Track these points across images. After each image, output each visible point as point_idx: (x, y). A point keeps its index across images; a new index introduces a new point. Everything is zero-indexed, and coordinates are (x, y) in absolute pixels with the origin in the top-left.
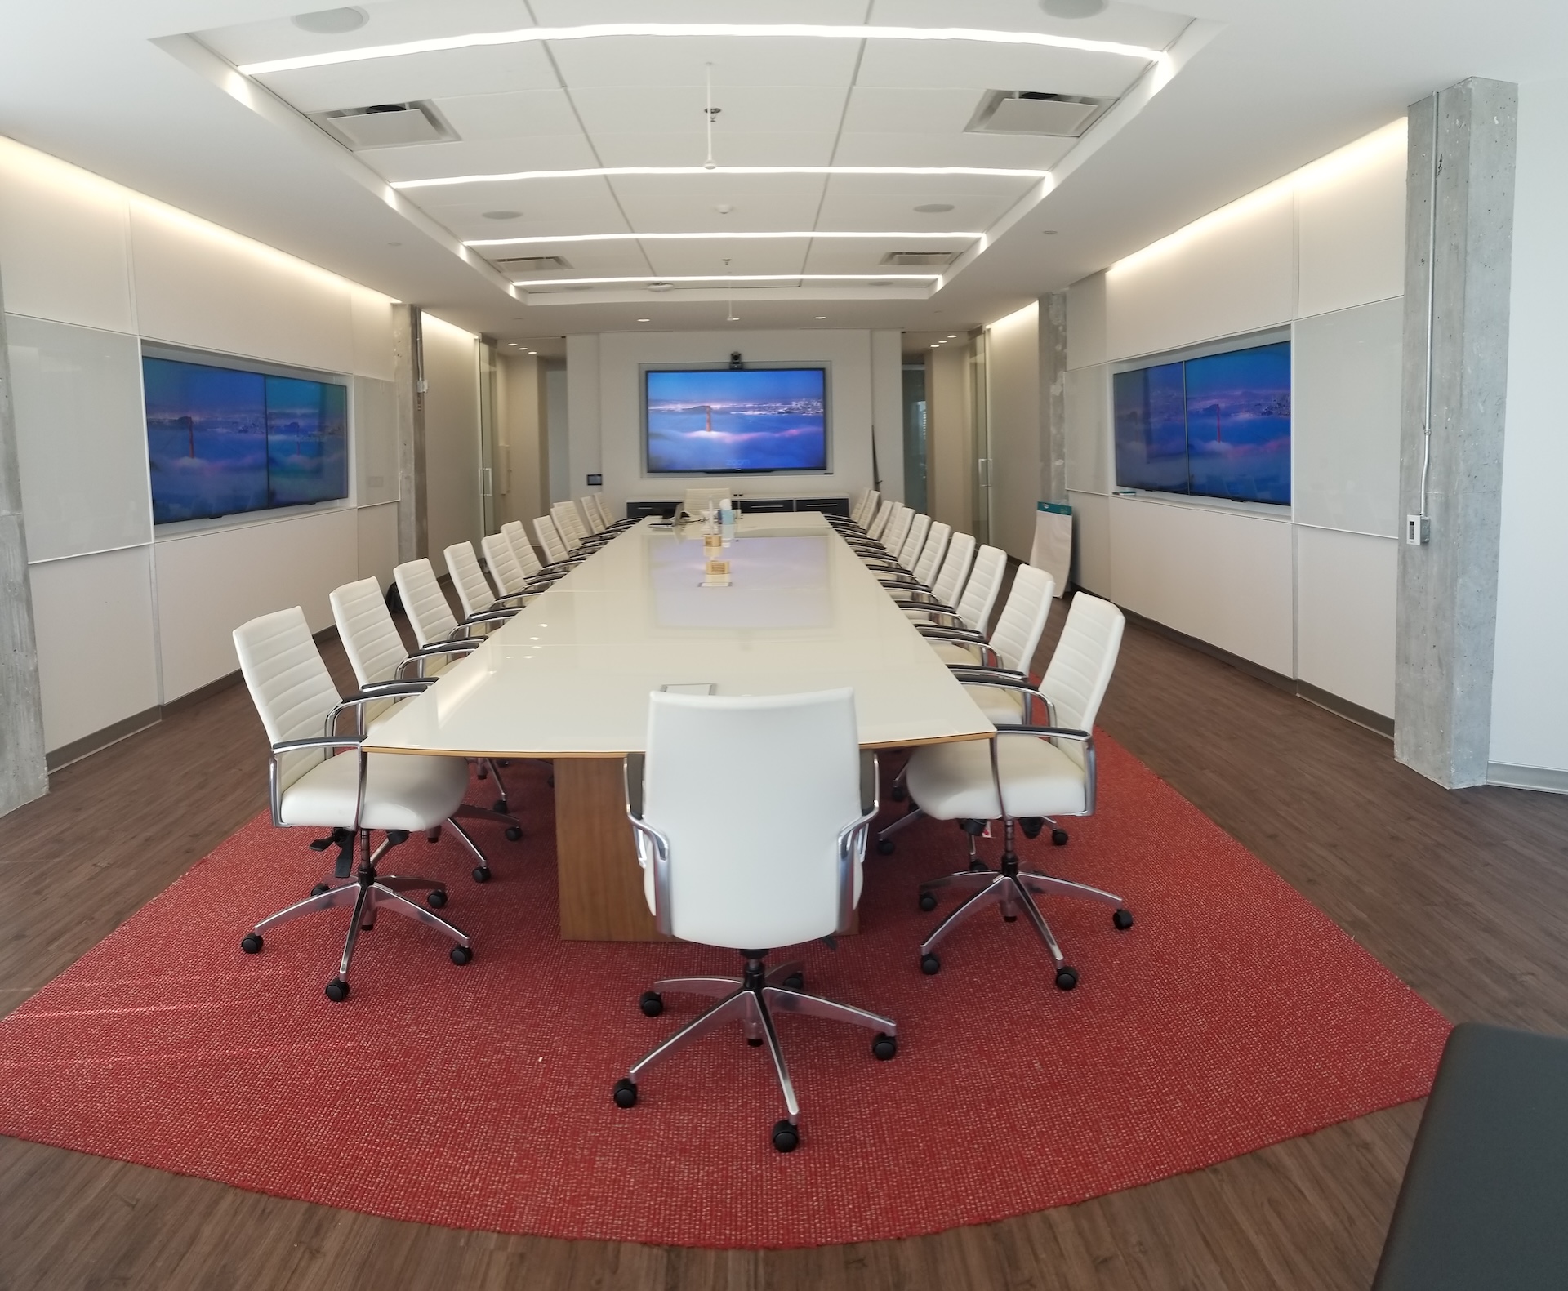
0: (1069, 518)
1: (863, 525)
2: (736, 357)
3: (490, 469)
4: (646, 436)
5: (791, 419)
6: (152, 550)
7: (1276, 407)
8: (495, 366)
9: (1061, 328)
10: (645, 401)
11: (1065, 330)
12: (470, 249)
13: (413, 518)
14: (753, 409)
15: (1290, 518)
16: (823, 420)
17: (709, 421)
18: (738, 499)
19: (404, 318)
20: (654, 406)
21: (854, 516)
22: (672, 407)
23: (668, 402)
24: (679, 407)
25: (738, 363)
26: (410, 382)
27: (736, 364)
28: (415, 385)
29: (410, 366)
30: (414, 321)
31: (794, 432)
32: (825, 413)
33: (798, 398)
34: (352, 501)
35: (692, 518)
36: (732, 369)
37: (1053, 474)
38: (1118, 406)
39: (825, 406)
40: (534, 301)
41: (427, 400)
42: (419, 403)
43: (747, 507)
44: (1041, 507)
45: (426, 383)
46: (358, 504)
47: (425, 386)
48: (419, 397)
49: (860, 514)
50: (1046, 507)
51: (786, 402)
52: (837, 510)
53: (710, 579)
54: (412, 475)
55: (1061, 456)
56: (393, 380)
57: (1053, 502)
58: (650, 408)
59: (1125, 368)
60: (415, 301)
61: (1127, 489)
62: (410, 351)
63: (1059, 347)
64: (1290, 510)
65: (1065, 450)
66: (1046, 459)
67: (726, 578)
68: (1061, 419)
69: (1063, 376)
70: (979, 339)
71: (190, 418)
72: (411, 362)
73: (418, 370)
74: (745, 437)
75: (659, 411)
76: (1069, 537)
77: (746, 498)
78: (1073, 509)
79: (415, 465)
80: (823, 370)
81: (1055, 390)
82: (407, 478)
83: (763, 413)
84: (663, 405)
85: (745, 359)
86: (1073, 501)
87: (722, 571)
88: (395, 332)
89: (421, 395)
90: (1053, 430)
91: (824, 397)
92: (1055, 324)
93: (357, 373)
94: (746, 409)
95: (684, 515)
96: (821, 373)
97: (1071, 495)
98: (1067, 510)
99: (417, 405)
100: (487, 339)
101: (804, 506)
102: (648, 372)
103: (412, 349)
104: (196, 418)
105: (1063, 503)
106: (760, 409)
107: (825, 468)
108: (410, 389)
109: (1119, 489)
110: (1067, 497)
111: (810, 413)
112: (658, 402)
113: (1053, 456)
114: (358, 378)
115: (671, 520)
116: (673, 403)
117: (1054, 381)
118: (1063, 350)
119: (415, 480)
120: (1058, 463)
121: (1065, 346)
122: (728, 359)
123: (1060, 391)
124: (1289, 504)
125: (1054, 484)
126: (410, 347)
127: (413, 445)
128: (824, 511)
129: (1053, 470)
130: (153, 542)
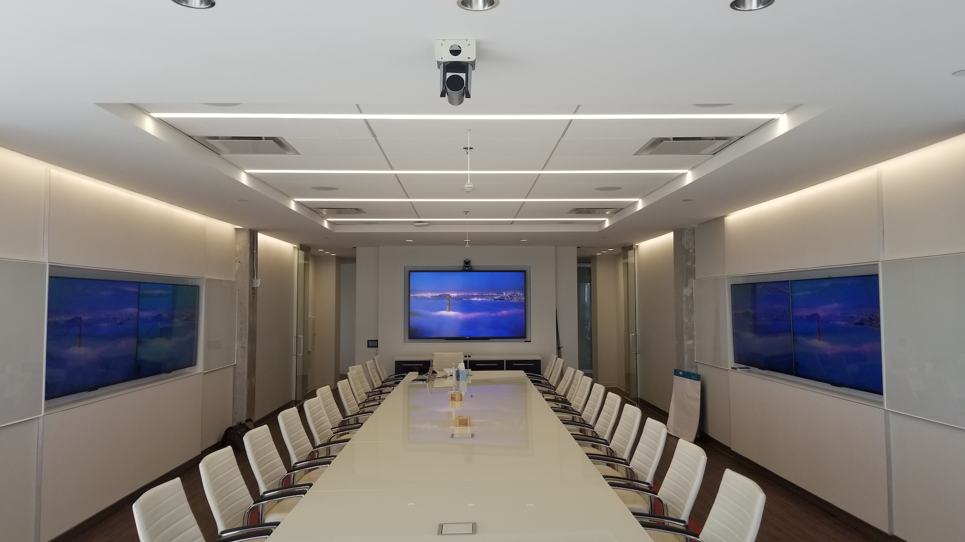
0: (699, 383)
1: (553, 381)
2: (467, 263)
3: (302, 337)
4: (408, 313)
5: (503, 304)
6: (41, 421)
7: (867, 321)
8: (308, 261)
9: (691, 251)
10: (408, 291)
11: (694, 252)
12: (298, 203)
13: (245, 376)
14: (478, 296)
15: (882, 403)
16: (524, 305)
17: (449, 305)
18: (467, 359)
19: (245, 238)
20: (413, 294)
21: (546, 374)
22: (424, 295)
23: (422, 291)
24: (429, 295)
25: (469, 267)
26: (247, 280)
27: (467, 267)
28: (251, 282)
29: (248, 270)
30: (252, 240)
31: (504, 312)
32: (525, 300)
33: (507, 290)
34: (200, 368)
35: (439, 374)
36: (464, 271)
37: (685, 350)
38: (734, 307)
39: (525, 295)
40: (339, 230)
41: (259, 294)
42: (253, 294)
43: (473, 365)
44: (677, 373)
45: (259, 281)
46: (204, 369)
47: (258, 283)
48: (254, 291)
49: (550, 372)
50: (681, 373)
51: (500, 292)
52: (533, 368)
53: (458, 430)
54: (246, 345)
55: (692, 337)
56: (234, 279)
57: (686, 370)
58: (411, 295)
59: (740, 281)
60: (253, 227)
61: (743, 366)
62: (248, 260)
63: (689, 263)
64: (883, 398)
65: (694, 333)
66: (680, 339)
67: (468, 430)
68: (691, 312)
69: (693, 283)
70: (630, 253)
71: (81, 318)
72: (248, 267)
73: (253, 271)
74: (472, 315)
75: (416, 297)
76: (698, 396)
77: (473, 358)
78: (701, 377)
79: (249, 337)
80: (525, 271)
81: (686, 292)
82: (242, 347)
83: (484, 299)
84: (419, 294)
85: (473, 264)
86: (701, 370)
87: (466, 424)
88: (237, 247)
89: (255, 289)
90: (686, 319)
91: (525, 289)
92: (687, 248)
93: (206, 277)
94: (473, 296)
95: (434, 372)
96: (524, 273)
97: (699, 366)
98: (697, 377)
99: (252, 296)
100: (304, 248)
101: (511, 365)
102: (410, 272)
103: (250, 258)
104: (85, 318)
105: (693, 371)
106: (482, 296)
107: (525, 337)
108: (247, 285)
109: (737, 365)
110: (696, 367)
111: (515, 300)
112: (416, 291)
113: (685, 337)
114: (209, 280)
115: (424, 376)
116: (425, 293)
117: (686, 286)
118: (692, 265)
119: (248, 348)
120: (689, 342)
121: (694, 262)
122: (462, 264)
123: (691, 292)
124: (881, 393)
125: (686, 357)
126: (248, 257)
127: (247, 324)
128: (526, 369)
129: (685, 347)
130: (43, 415)
